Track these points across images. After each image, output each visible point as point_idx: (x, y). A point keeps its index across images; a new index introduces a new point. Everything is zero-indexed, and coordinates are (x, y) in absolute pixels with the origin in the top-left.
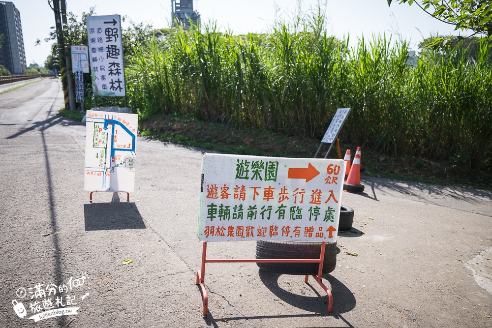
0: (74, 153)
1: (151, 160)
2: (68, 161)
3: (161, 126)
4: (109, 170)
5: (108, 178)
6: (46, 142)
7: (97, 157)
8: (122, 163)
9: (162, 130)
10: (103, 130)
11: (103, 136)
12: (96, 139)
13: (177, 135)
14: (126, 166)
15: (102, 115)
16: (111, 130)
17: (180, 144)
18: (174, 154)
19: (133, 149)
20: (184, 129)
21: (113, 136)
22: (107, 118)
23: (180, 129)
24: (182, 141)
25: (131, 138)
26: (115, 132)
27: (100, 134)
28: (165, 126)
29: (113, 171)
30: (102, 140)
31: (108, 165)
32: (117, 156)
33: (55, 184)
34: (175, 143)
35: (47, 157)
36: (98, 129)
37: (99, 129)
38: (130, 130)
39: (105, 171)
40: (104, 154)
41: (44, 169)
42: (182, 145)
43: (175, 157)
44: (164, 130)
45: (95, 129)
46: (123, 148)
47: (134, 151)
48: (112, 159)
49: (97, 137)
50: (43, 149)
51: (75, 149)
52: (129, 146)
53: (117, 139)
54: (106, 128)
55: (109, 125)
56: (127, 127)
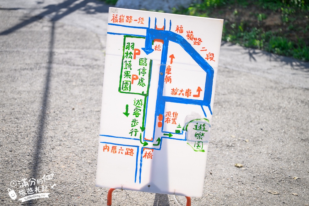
0: (95, 71)
1: (230, 93)
2: (82, 87)
3: (244, 19)
4: (150, 145)
5: (147, 163)
6: (56, 45)
7: (127, 114)
8: (181, 129)
9: (247, 27)
10: (143, 54)
11: (142, 67)
12: (127, 74)
13: (273, 37)
14: (189, 138)
15: (141, 19)
16: (160, 53)
17: (280, 54)
18: (270, 77)
19: (206, 101)
20: (285, 27)
21: (163, 69)
22: (152, 27)
23: (278, 26)
24: (283, 49)
25: (204, 74)
26: (169, 59)
27: (135, 63)
28: (252, 19)
29: (158, 147)
30: (140, 77)
31: (149, 135)
32: (169, 113)
33: (48, 147)
34: (269, 52)
35: (48, 77)
36: (131, 50)
37: (133, 52)
38: (203, 55)
39: (141, 146)
40: (142, 108)
41: (37, 106)
42: (282, 57)
43: (272, 84)
44: (250, 27)
45: (126, 51)
46: (185, 97)
47: (208, 105)
48: (158, 121)
49: (128, 70)
50: (46, 59)
51: (98, 62)
52: (197, 94)
53: (173, 74)
54: (148, 49)
55: (156, 43)
56: (197, 48)
